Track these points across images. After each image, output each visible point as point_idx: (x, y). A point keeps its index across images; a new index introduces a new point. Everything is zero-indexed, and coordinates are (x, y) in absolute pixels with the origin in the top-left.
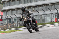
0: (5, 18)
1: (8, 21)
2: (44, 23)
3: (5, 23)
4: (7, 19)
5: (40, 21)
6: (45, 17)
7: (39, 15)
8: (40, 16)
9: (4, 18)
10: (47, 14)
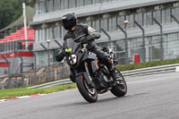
0: (42, 48)
1: (51, 57)
2: (159, 60)
3: (42, 62)
4: (46, 51)
5: (147, 54)
6: (161, 42)
7: (144, 37)
8: (146, 39)
9: (37, 47)
10: (167, 34)
